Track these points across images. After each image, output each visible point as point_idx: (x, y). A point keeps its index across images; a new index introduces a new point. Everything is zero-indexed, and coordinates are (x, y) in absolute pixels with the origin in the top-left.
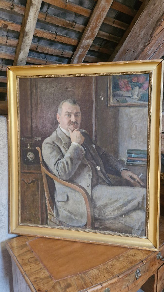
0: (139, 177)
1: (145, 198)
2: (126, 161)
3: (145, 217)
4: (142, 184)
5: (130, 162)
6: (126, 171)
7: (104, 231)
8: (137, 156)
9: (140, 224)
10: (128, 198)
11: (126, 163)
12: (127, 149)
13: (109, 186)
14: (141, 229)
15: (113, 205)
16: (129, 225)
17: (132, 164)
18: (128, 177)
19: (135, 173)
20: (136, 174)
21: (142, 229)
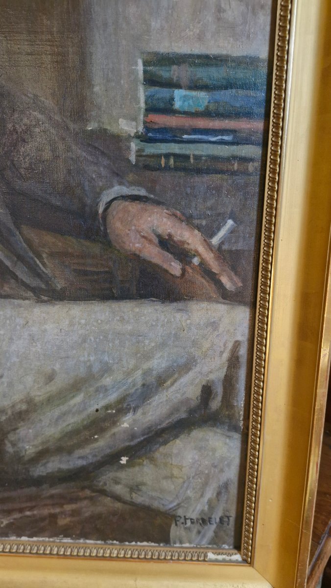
0: (215, 241)
1: (244, 360)
2: (138, 136)
3: (237, 461)
4: (231, 279)
5: (163, 148)
6: (134, 208)
7: (24, 538)
8: (202, 98)
9: (210, 494)
10: (145, 366)
11: (137, 156)
12: (143, 53)
13: (40, 301)
14: (217, 516)
15: (64, 408)
16: (155, 504)
17: (172, 161)
18: (150, 241)
19: (188, 220)
20: (196, 222)
21: (221, 519)
